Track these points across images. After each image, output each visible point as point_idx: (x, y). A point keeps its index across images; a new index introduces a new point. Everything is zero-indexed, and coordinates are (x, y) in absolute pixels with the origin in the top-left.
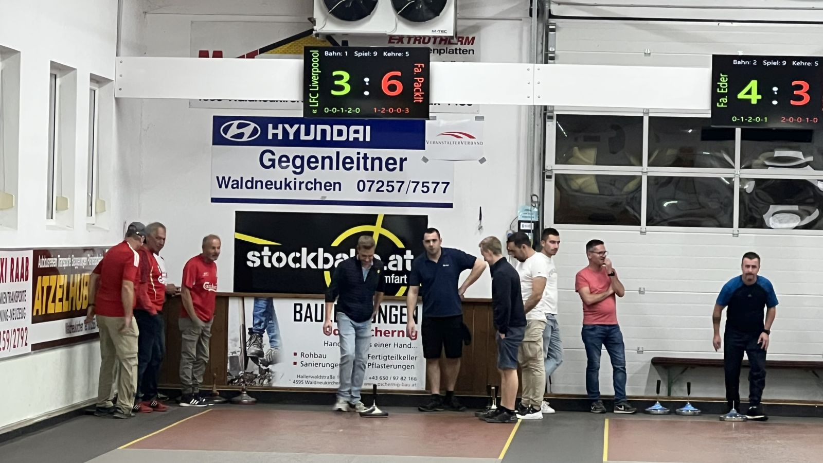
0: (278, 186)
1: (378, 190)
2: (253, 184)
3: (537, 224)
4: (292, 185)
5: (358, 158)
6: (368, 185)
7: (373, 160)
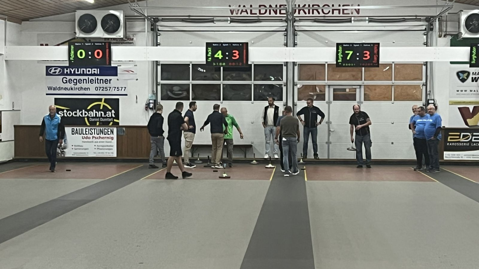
0: (69, 89)
1: (102, 90)
2: (60, 89)
3: (155, 100)
4: (73, 89)
5: (95, 80)
6: (99, 88)
7: (100, 80)
